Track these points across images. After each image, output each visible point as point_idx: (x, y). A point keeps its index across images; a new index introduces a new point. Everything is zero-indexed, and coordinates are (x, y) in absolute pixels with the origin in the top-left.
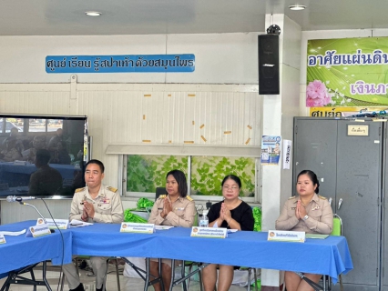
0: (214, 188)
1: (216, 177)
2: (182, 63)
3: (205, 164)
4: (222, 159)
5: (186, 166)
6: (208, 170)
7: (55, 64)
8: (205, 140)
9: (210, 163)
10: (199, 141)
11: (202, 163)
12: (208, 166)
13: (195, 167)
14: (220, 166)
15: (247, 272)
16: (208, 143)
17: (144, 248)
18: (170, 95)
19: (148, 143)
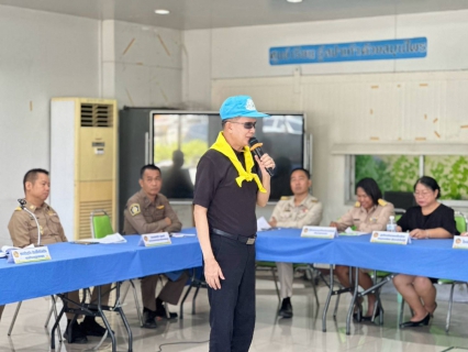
0: (449, 191)
1: (452, 180)
2: (413, 48)
3: (440, 164)
4: (458, 158)
5: (418, 166)
6: (442, 171)
7: (281, 56)
8: (439, 136)
9: (444, 163)
10: (431, 137)
11: (436, 163)
12: (443, 166)
13: (428, 167)
14: (456, 166)
15: (450, 286)
16: (443, 139)
17: (321, 253)
18: (399, 86)
19: (376, 141)
